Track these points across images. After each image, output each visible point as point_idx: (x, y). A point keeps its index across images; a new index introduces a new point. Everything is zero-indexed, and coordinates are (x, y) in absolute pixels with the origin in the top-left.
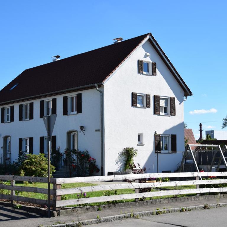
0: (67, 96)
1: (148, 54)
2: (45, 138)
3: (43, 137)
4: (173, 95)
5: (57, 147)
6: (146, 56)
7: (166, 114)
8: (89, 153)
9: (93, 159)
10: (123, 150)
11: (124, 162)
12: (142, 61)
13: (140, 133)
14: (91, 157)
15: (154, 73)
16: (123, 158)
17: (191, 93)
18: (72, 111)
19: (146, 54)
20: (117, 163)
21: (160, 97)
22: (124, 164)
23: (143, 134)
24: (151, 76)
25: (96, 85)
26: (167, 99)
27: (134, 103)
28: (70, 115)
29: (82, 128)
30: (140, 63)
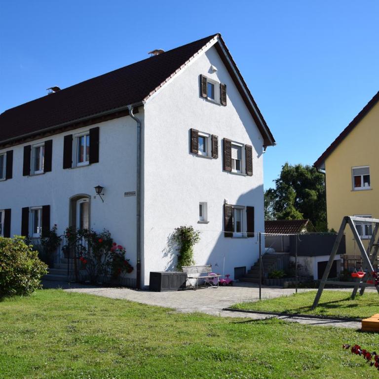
0: (72, 135)
1: (215, 68)
2: (32, 210)
3: (28, 208)
4: (249, 142)
5: (52, 225)
6: (211, 71)
7: (239, 171)
8: (112, 237)
9: (121, 248)
10: (175, 231)
11: (177, 253)
12: (205, 79)
13: (203, 201)
14: (115, 244)
15: (223, 102)
16: (176, 245)
17: (274, 141)
18: (81, 160)
19: (211, 67)
20: (166, 255)
21: (232, 143)
22: (177, 257)
23: (207, 203)
24: (219, 105)
25: (130, 107)
26: (241, 147)
27: (193, 149)
28: (77, 167)
29: (99, 189)
30: (202, 80)
